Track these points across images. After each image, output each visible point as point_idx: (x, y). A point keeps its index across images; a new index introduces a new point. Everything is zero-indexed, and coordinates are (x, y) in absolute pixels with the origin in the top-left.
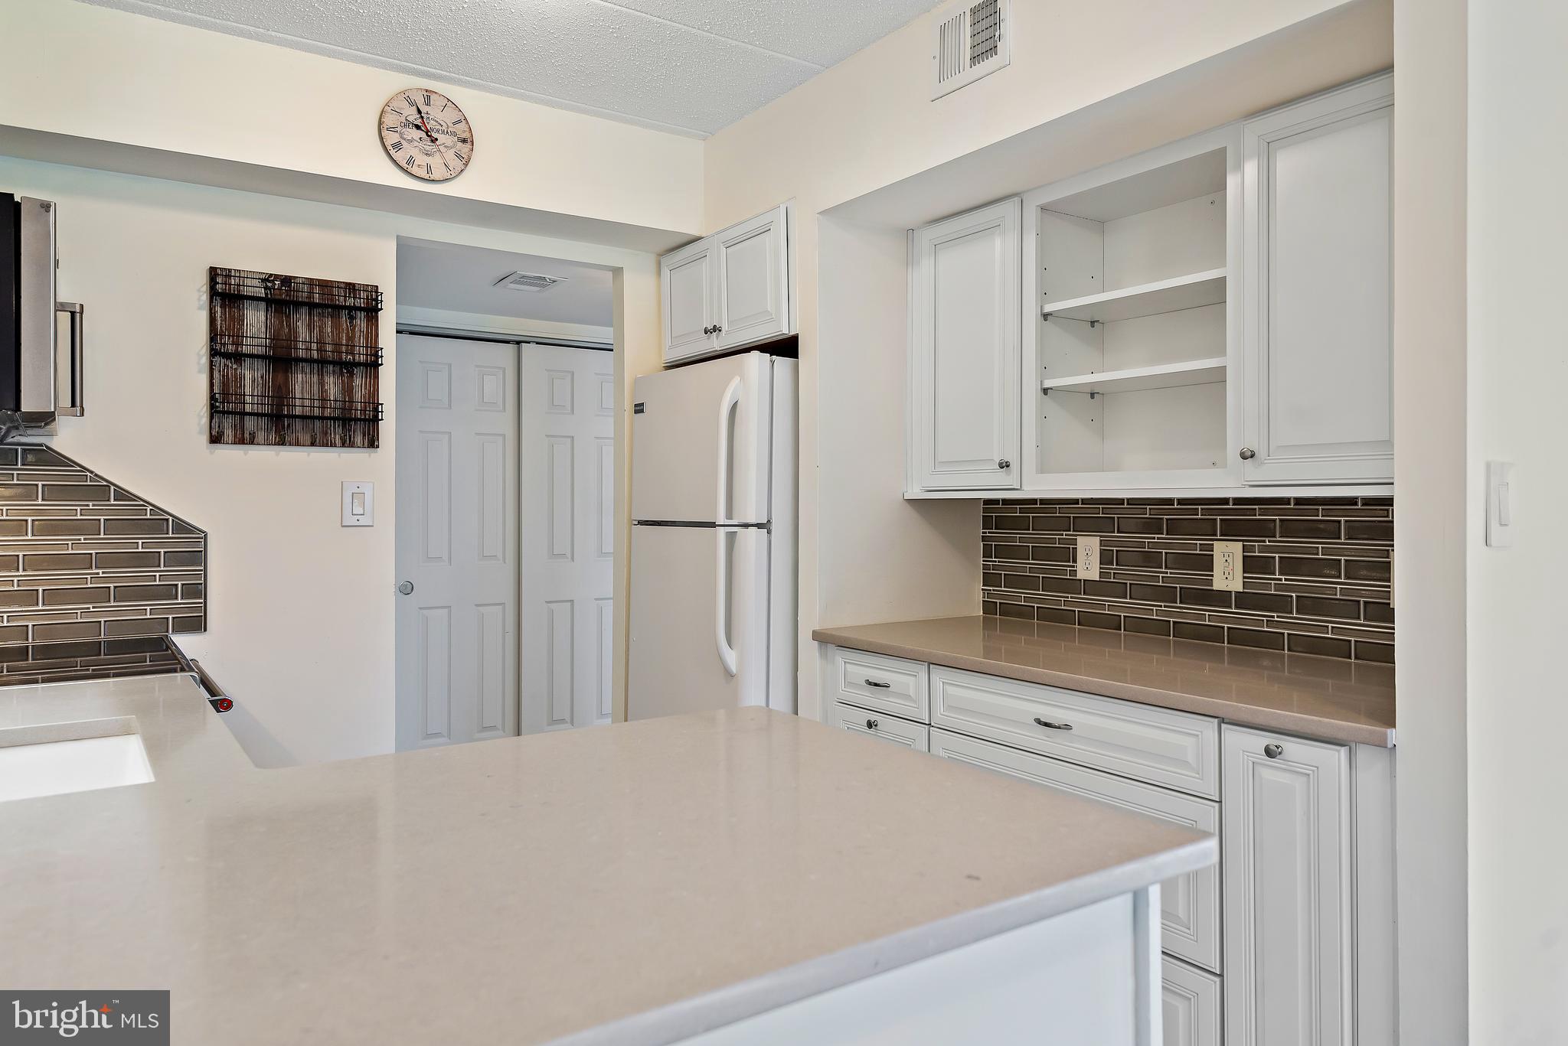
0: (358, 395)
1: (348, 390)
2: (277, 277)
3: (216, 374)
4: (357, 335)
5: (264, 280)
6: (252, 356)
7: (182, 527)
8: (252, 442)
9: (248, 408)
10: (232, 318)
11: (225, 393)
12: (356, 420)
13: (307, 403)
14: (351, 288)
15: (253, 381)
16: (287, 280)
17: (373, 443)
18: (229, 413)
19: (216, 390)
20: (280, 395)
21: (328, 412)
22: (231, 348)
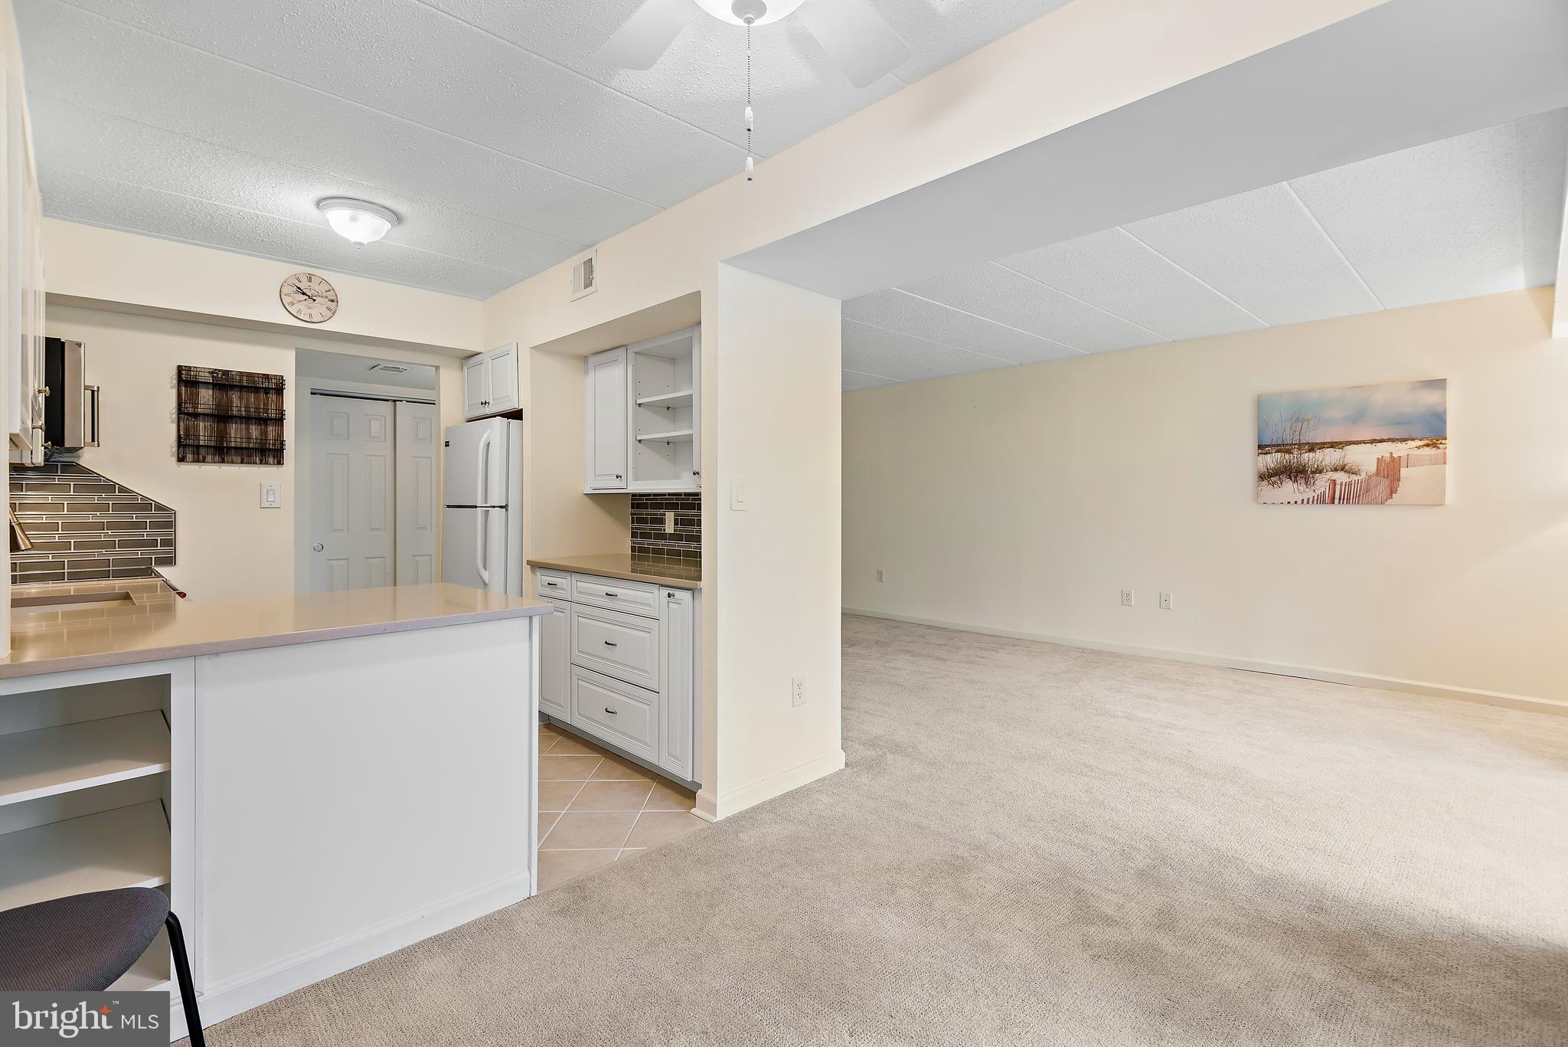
0: (271, 436)
1: (264, 433)
2: (219, 370)
3: (182, 424)
4: (270, 402)
5: (209, 372)
6: (204, 415)
7: (160, 507)
8: (204, 461)
9: (202, 443)
10: (192, 394)
11: (187, 435)
12: (269, 450)
13: (239, 440)
14: (266, 377)
15: (205, 428)
16: (226, 373)
17: (280, 462)
18: (189, 445)
19: (182, 433)
20: (222, 435)
21: (251, 445)
22: (191, 410)
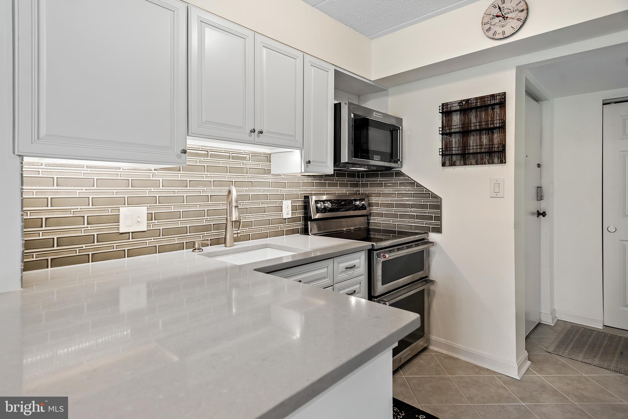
0: (496, 142)
1: (491, 140)
2: (464, 100)
3: (443, 141)
4: (495, 115)
5: (460, 103)
6: (455, 133)
7: (435, 197)
8: (455, 165)
9: (454, 152)
10: (449, 121)
11: (446, 148)
12: (495, 152)
13: (475, 147)
14: (493, 96)
15: (455, 142)
16: (467, 101)
17: (503, 161)
18: (447, 155)
19: (443, 147)
20: (465, 146)
21: (483, 150)
22: (448, 131)
